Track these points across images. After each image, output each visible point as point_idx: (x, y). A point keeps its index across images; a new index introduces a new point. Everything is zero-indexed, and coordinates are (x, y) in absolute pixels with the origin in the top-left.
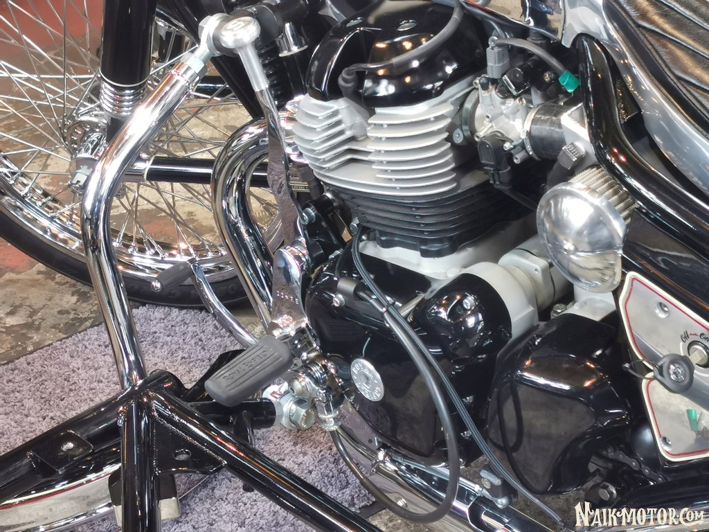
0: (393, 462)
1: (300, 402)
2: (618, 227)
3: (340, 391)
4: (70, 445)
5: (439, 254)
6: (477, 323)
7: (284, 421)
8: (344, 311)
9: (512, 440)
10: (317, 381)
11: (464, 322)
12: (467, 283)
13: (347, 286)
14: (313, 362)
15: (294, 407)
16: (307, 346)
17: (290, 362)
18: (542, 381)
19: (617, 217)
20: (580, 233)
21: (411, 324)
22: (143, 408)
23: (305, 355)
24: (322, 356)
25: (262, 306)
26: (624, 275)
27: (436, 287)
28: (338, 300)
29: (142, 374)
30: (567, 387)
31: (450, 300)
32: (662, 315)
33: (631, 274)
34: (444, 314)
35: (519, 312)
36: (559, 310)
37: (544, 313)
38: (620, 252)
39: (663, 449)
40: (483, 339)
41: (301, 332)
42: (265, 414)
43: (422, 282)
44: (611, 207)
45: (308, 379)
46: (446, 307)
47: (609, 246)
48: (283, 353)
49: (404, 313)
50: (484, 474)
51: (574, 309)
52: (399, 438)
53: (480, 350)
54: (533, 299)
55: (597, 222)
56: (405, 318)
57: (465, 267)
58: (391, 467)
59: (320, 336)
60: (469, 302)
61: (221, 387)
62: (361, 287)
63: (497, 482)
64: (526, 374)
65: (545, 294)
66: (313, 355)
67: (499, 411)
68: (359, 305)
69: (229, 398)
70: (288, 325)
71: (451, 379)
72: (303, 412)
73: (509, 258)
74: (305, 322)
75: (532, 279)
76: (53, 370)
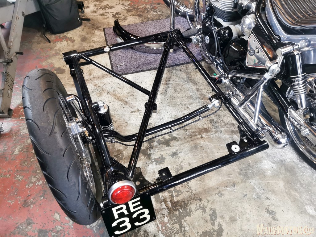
0: (208, 54)
1: (197, 40)
2: (253, 26)
3: (203, 41)
4: (160, 37)
5: (226, 22)
6: (227, 35)
7: (193, 42)
8: (207, 27)
9: (226, 56)
10: (200, 38)
11: (225, 35)
12: (228, 28)
13: (209, 23)
14: (201, 34)
15: (195, 41)
16: (200, 31)
17: (197, 33)
18: (234, 48)
19: (253, 24)
20: (247, 25)
21: (217, 33)
22: (172, 34)
23: (200, 33)
24: (202, 34)
25: (196, 22)
26: (251, 34)
27: (223, 27)
28: (207, 25)
29: (174, 28)
30: (237, 50)
31: (224, 30)
32: (254, 42)
33: (252, 34)
34: (222, 32)
35: (235, 35)
36: (242, 37)
37: (239, 36)
38: (252, 30)
39: (247, 64)
40: (228, 38)
41: (200, 29)
42: (191, 40)
43: (221, 26)
44: (253, 22)
45: (199, 37)
46: (223, 31)
47: (251, 28)
48: (196, 31)
49: (216, 30)
50: (220, 60)
51: (244, 37)
52: (210, 51)
53: (226, 40)
54: (238, 34)
55: (250, 24)
56: (216, 31)
57: (229, 25)
58: (208, 55)
59: (203, 31)
60: (227, 31)
61: (184, 34)
62: (211, 24)
63: (222, 62)
64: (232, 46)
65: (240, 34)
66: (201, 33)
67: (226, 51)
68: (210, 27)
69: (185, 36)
70: (199, 27)
71: (220, 43)
72: (197, 42)
73: (237, 26)
74: (201, 27)
75: (239, 30)
76: (163, 23)
